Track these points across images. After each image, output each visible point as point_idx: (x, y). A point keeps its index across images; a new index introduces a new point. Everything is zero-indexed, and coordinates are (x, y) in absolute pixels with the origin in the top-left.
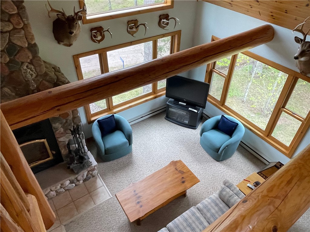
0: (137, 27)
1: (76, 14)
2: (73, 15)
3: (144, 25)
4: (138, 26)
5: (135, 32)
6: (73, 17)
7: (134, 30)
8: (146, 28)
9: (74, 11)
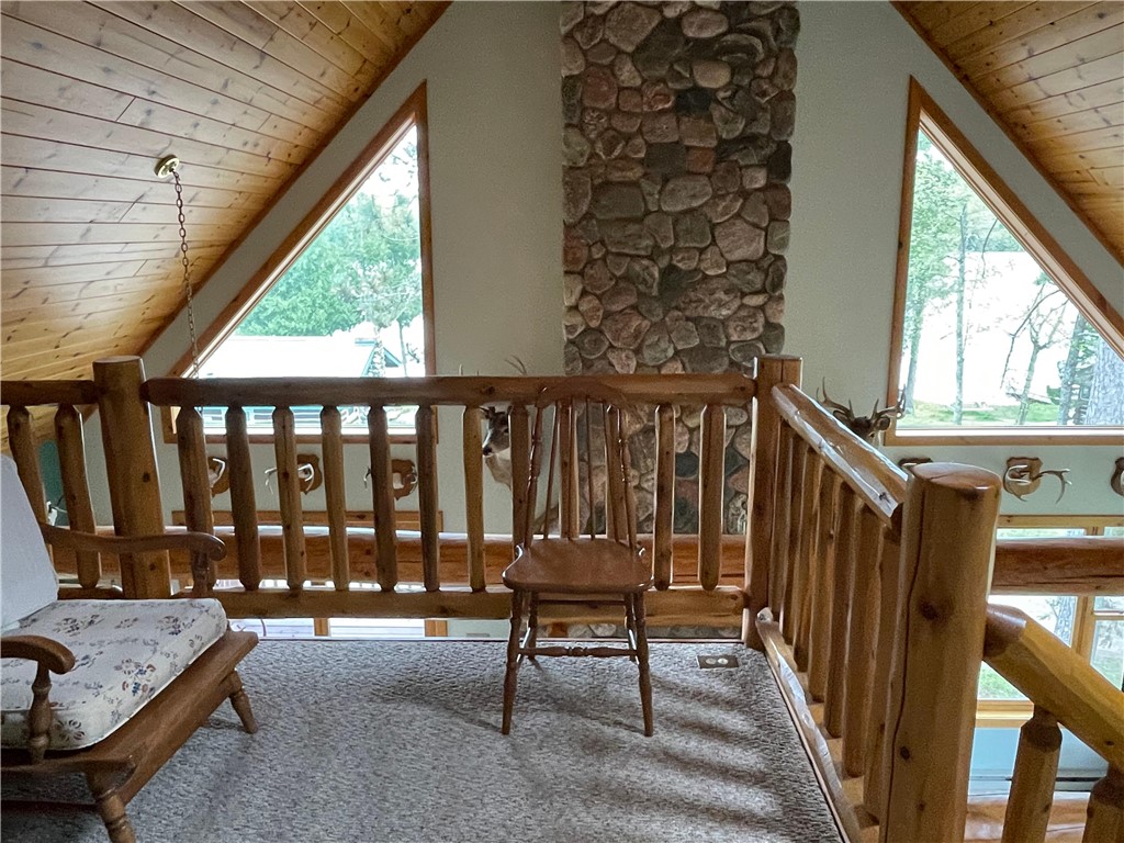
0: (1035, 478)
1: (878, 416)
2: (869, 417)
3: (1059, 474)
4: (1040, 476)
5: (1027, 490)
6: (868, 422)
7: (1026, 481)
8: (1064, 483)
9: (875, 407)
